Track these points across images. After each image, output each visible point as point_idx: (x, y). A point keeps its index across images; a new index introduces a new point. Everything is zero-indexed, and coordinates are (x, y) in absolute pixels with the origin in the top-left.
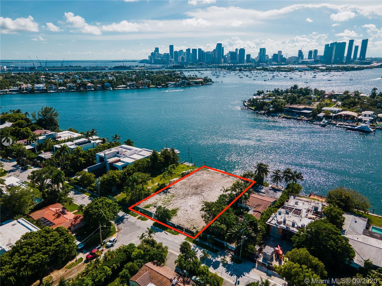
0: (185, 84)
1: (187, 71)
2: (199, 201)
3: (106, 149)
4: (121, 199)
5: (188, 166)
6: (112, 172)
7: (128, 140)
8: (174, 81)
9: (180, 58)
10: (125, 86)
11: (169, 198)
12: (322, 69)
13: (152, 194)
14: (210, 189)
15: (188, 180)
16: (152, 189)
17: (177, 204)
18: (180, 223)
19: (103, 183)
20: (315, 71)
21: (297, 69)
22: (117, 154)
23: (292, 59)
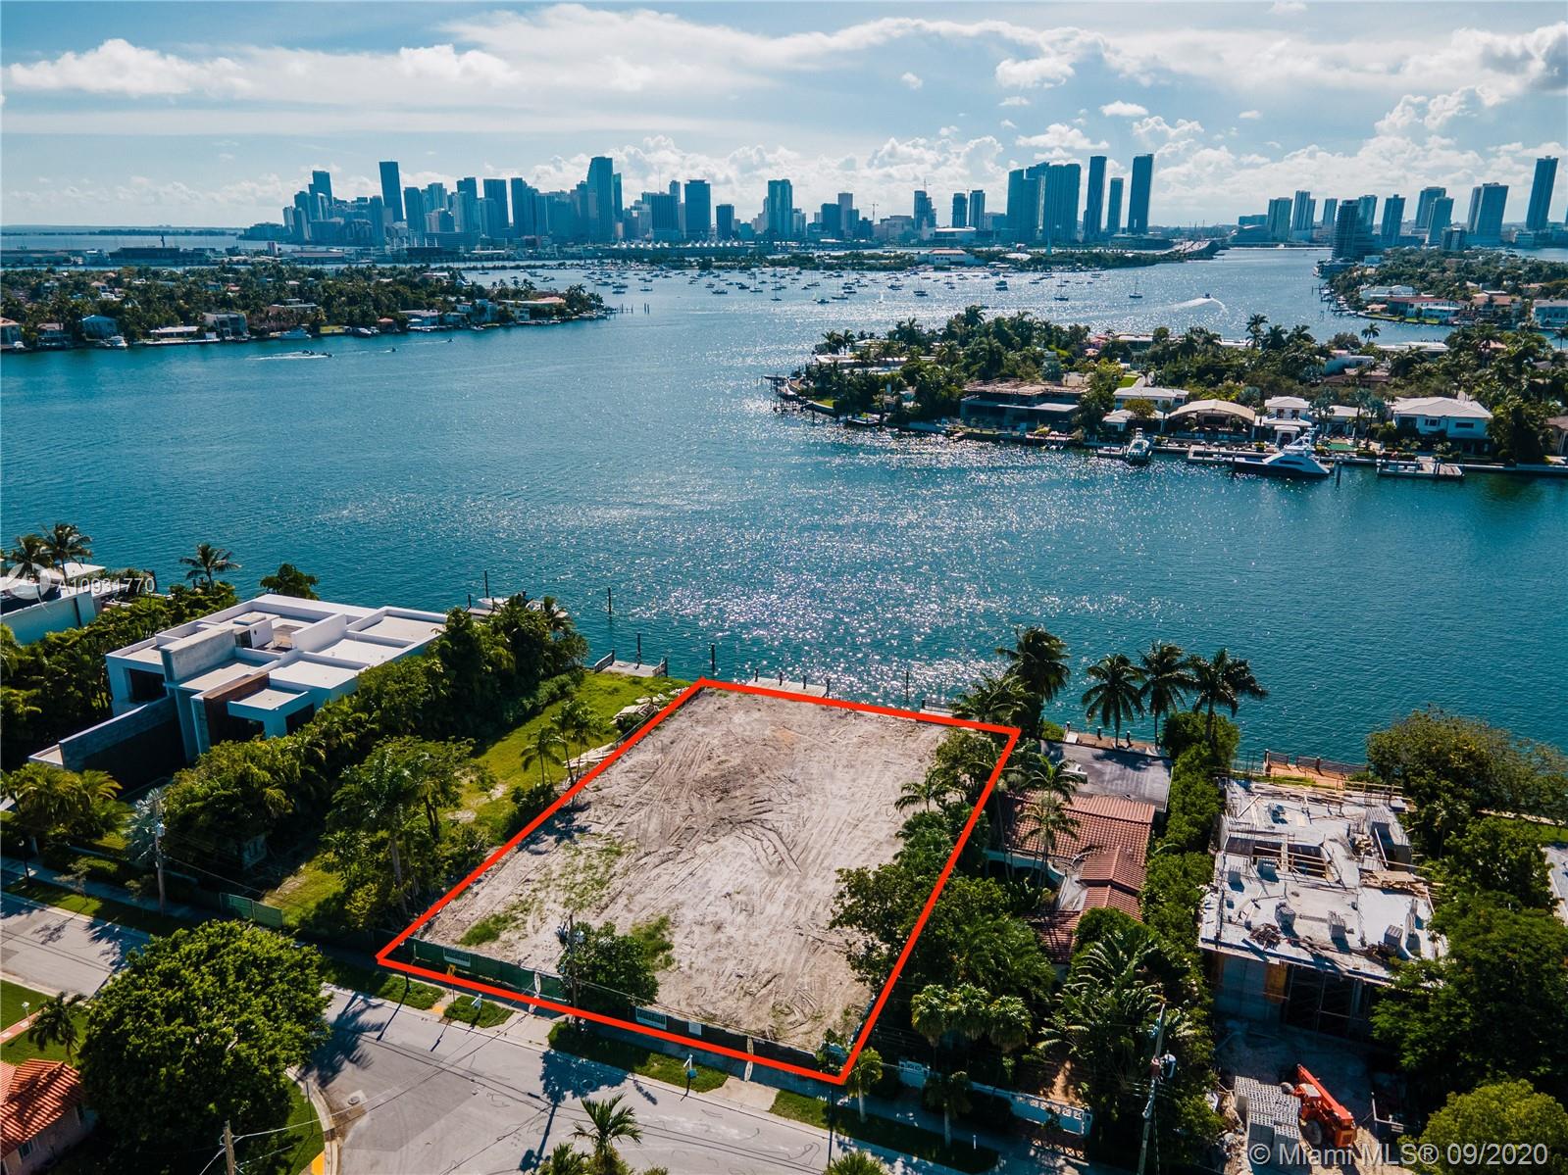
0: (488, 317)
1: (475, 268)
2: (764, 862)
3: (166, 626)
4: (312, 905)
5: (636, 681)
6: (238, 755)
7: (285, 569)
8: (430, 307)
9: (432, 220)
10: (194, 329)
11: (595, 862)
12: (1016, 259)
13: (492, 852)
14: (793, 789)
15: (663, 750)
16: (479, 822)
17: (650, 893)
18: (710, 1009)
19: (181, 824)
20: (994, 266)
21: (927, 262)
22: (239, 648)
23: (894, 226)
